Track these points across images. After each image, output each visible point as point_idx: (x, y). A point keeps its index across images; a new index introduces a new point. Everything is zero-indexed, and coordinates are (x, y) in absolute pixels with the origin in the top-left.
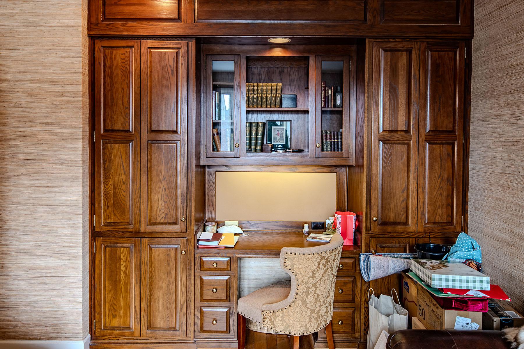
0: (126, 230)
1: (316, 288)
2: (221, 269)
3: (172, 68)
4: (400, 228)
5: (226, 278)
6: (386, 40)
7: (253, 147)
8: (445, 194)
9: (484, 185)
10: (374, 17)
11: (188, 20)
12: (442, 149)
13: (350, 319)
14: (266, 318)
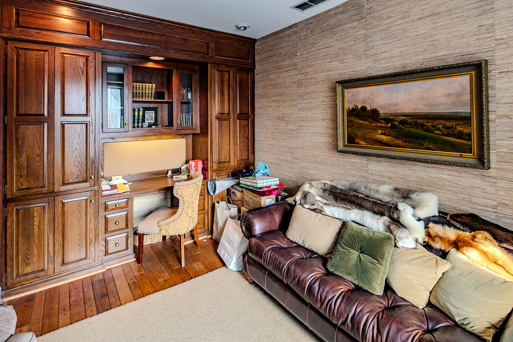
0: (40, 193)
1: (193, 203)
2: (121, 208)
3: (82, 69)
4: (226, 164)
5: (126, 213)
6: (218, 65)
7: (136, 125)
8: (246, 145)
9: (263, 139)
10: (212, 53)
11: (95, 37)
12: (244, 122)
13: (203, 220)
14: (162, 230)
